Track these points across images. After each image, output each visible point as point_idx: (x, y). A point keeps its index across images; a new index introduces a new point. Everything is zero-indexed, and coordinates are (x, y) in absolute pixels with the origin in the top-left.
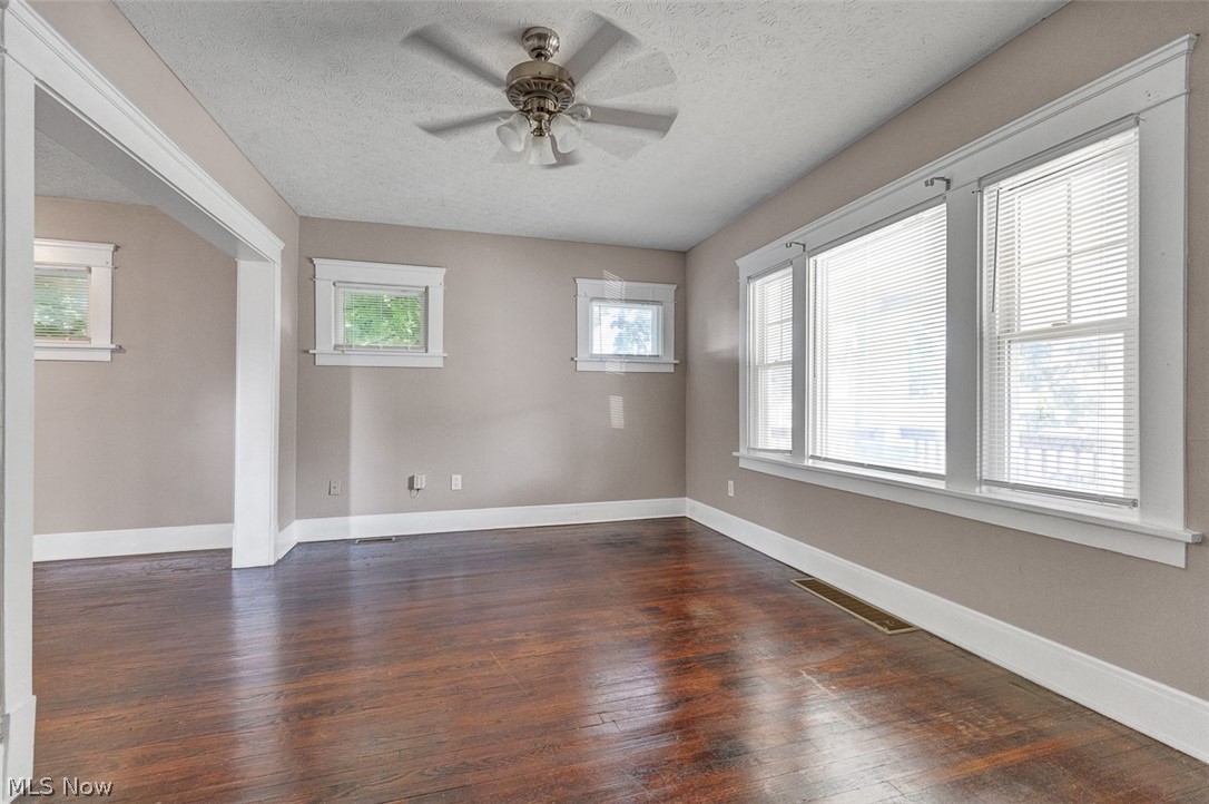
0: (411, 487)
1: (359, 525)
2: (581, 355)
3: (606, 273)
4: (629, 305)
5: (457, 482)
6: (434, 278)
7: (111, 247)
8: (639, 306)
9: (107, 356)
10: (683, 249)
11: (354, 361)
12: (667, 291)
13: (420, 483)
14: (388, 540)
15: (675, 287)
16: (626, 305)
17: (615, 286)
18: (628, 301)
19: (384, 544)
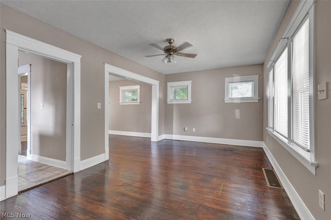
0: (184, 130)
1: (175, 137)
2: (226, 98)
3: (234, 75)
4: (242, 83)
5: (194, 130)
6: (189, 83)
7: (140, 85)
8: (246, 83)
9: (139, 104)
10: (261, 63)
11: (174, 103)
12: (256, 77)
13: (186, 129)
14: (179, 141)
15: (258, 75)
16: (241, 83)
17: (237, 78)
18: (241, 82)
19: (178, 142)
